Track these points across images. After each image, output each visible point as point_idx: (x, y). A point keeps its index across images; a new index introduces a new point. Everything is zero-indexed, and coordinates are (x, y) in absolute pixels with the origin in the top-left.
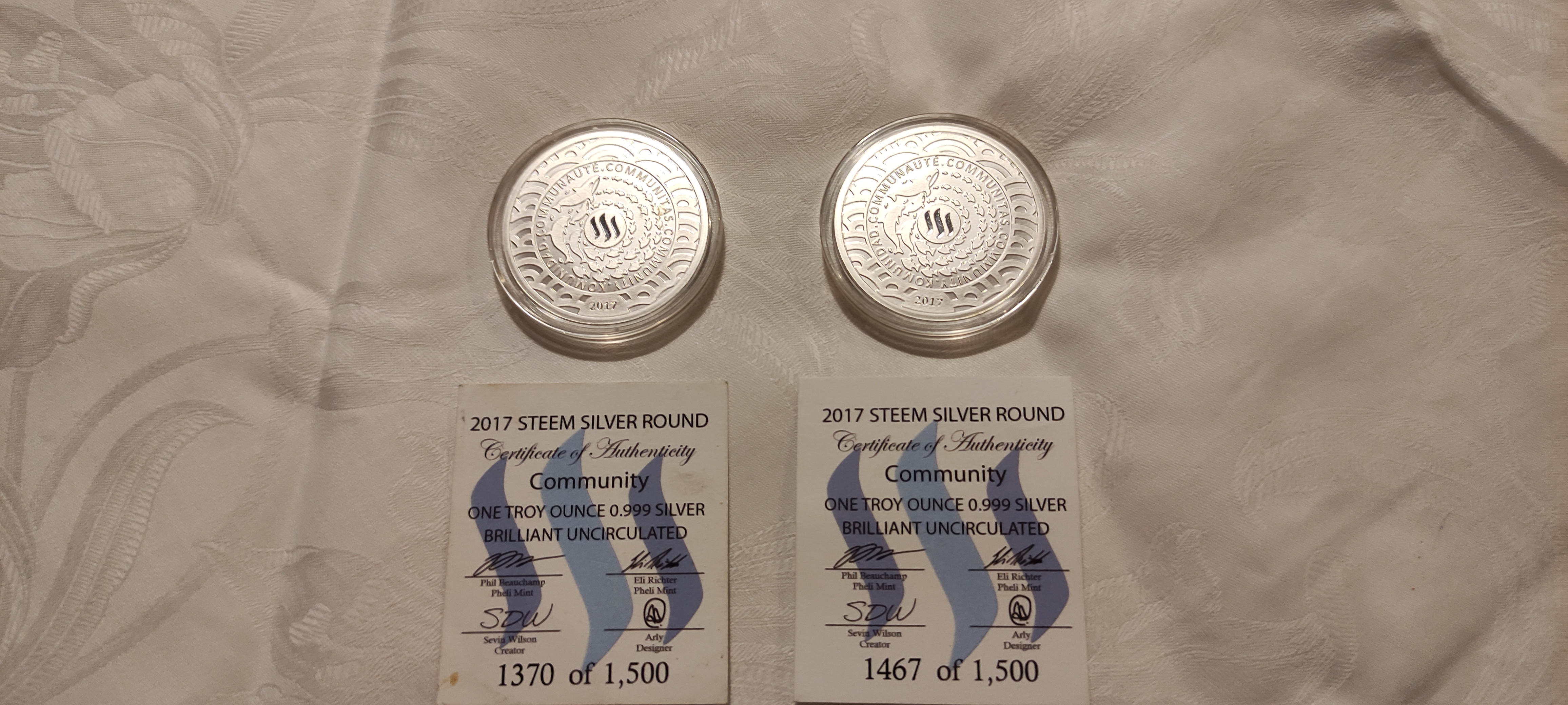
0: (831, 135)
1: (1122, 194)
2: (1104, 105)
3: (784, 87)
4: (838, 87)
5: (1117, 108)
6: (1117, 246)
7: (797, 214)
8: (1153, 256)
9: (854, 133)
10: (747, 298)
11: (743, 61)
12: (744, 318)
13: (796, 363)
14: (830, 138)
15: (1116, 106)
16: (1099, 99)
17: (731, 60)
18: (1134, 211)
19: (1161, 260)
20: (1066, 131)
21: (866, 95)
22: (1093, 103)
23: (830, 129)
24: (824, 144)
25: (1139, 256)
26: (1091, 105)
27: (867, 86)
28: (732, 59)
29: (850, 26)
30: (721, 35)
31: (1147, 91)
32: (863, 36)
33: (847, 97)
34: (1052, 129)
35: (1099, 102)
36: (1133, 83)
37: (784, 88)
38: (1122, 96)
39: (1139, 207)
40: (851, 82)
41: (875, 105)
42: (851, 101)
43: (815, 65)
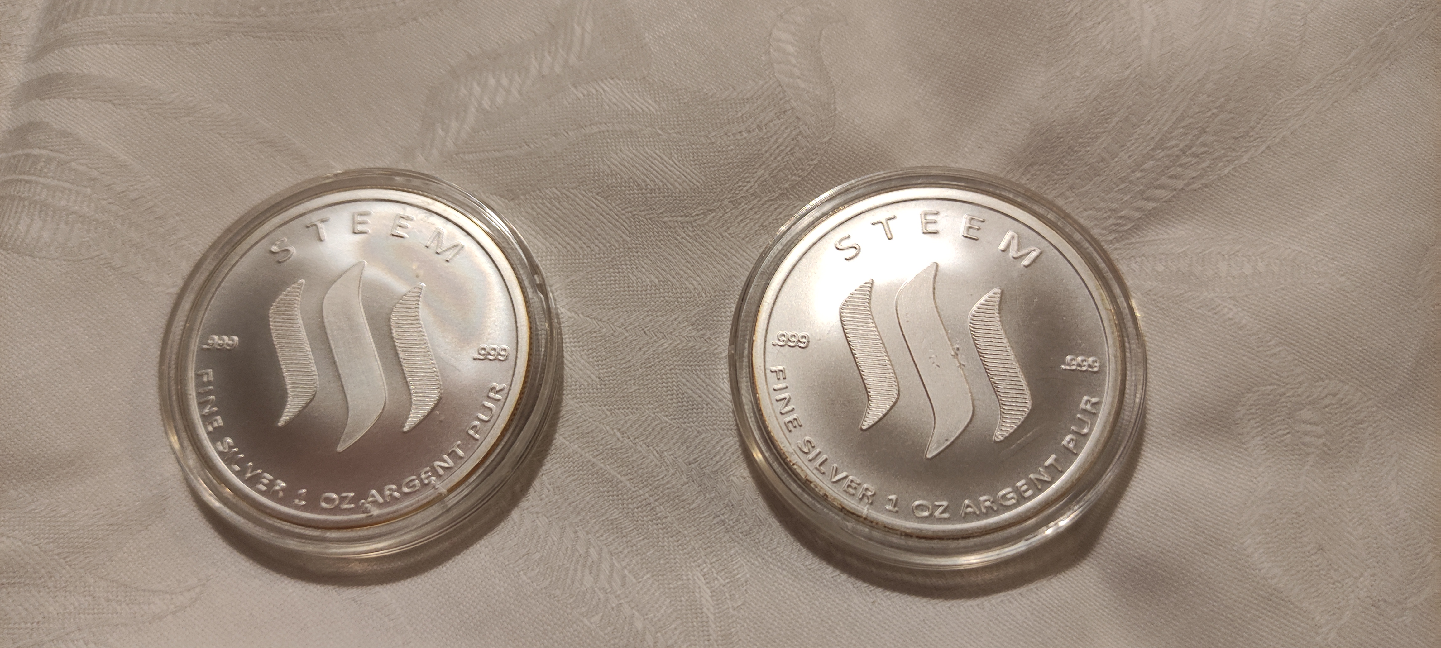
0: (736, 212)
1: (1244, 321)
2: (1204, 165)
3: (660, 132)
4: (749, 132)
5: (1226, 171)
6: (1238, 415)
7: (680, 347)
8: (1306, 433)
9: (776, 209)
10: (587, 499)
11: (594, 91)
12: (581, 534)
13: (671, 624)
14: (737, 217)
15: (1225, 166)
16: (1196, 155)
17: (573, 89)
18: (1268, 353)
19: (1321, 441)
20: (1138, 209)
21: (796, 145)
22: (1185, 161)
23: (736, 203)
24: (725, 228)
25: (1281, 432)
26: (1181, 165)
27: (797, 131)
28: (576, 87)
29: (771, 34)
30: (560, 50)
31: (1278, 140)
32: (790, 49)
33: (764, 149)
34: (1114, 206)
35: (1197, 159)
36: (1252, 128)
37: (659, 135)
38: (1234, 150)
39: (1275, 346)
40: (771, 125)
41: (811, 163)
42: (771, 155)
43: (712, 96)
